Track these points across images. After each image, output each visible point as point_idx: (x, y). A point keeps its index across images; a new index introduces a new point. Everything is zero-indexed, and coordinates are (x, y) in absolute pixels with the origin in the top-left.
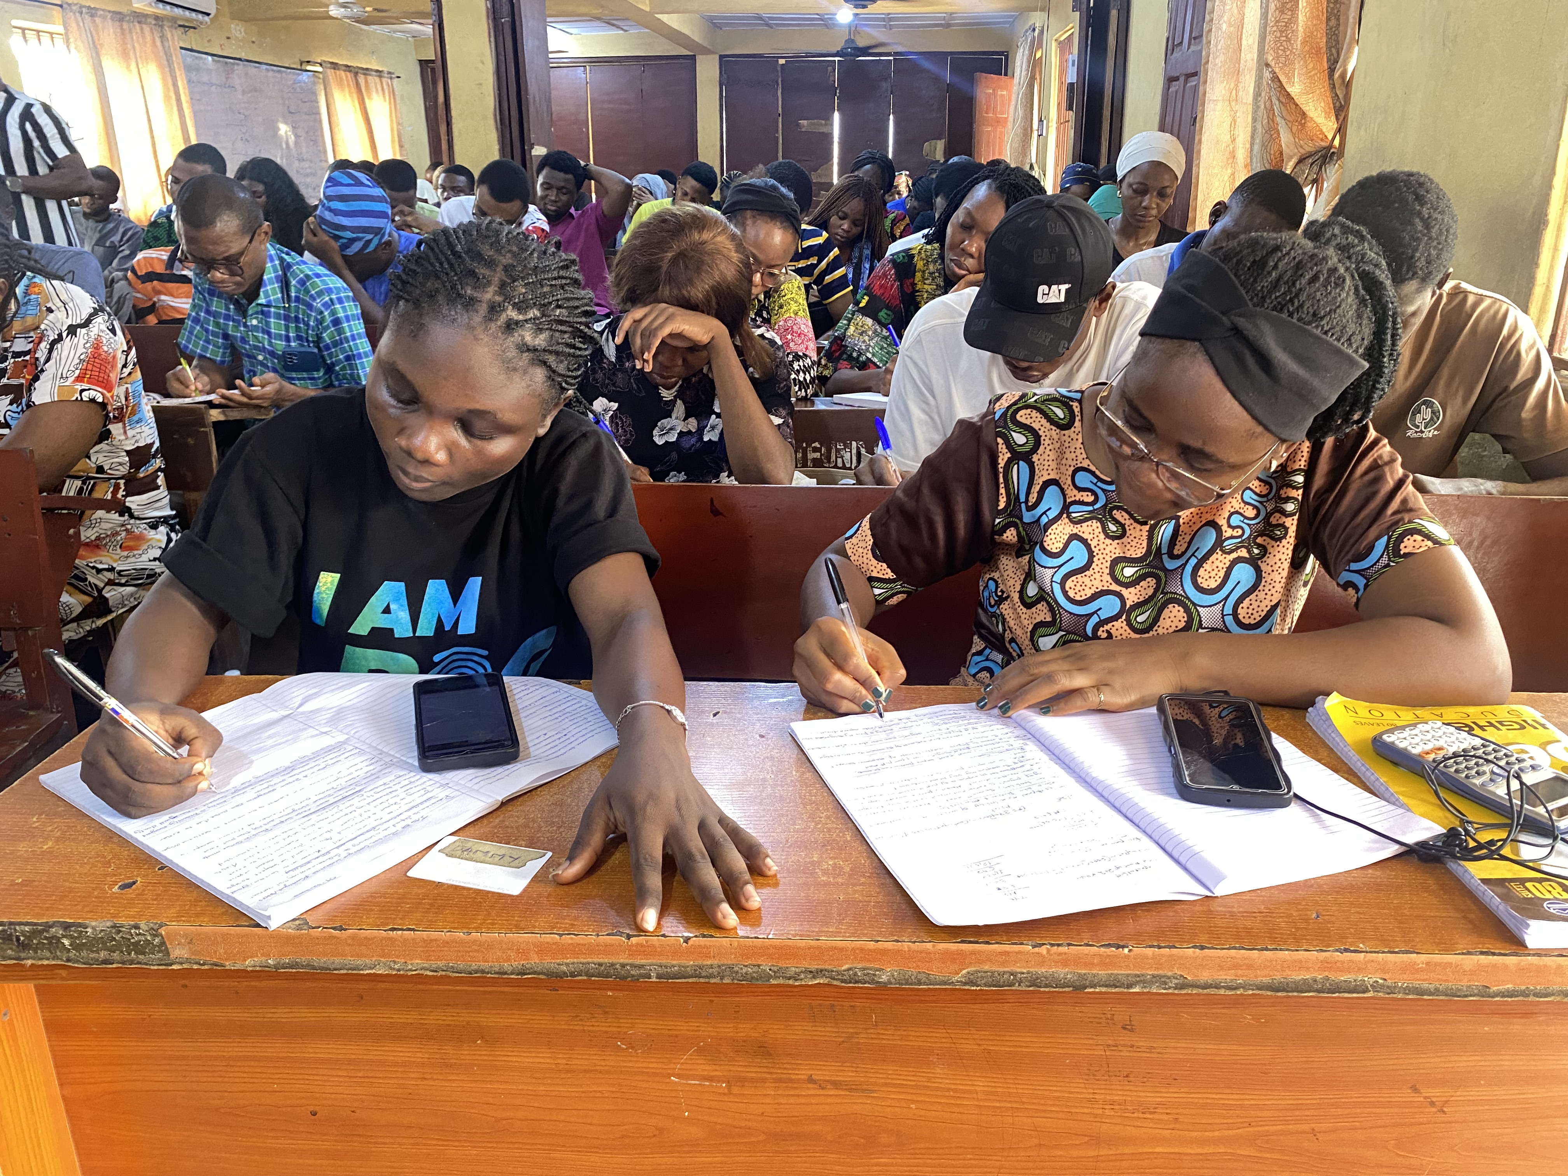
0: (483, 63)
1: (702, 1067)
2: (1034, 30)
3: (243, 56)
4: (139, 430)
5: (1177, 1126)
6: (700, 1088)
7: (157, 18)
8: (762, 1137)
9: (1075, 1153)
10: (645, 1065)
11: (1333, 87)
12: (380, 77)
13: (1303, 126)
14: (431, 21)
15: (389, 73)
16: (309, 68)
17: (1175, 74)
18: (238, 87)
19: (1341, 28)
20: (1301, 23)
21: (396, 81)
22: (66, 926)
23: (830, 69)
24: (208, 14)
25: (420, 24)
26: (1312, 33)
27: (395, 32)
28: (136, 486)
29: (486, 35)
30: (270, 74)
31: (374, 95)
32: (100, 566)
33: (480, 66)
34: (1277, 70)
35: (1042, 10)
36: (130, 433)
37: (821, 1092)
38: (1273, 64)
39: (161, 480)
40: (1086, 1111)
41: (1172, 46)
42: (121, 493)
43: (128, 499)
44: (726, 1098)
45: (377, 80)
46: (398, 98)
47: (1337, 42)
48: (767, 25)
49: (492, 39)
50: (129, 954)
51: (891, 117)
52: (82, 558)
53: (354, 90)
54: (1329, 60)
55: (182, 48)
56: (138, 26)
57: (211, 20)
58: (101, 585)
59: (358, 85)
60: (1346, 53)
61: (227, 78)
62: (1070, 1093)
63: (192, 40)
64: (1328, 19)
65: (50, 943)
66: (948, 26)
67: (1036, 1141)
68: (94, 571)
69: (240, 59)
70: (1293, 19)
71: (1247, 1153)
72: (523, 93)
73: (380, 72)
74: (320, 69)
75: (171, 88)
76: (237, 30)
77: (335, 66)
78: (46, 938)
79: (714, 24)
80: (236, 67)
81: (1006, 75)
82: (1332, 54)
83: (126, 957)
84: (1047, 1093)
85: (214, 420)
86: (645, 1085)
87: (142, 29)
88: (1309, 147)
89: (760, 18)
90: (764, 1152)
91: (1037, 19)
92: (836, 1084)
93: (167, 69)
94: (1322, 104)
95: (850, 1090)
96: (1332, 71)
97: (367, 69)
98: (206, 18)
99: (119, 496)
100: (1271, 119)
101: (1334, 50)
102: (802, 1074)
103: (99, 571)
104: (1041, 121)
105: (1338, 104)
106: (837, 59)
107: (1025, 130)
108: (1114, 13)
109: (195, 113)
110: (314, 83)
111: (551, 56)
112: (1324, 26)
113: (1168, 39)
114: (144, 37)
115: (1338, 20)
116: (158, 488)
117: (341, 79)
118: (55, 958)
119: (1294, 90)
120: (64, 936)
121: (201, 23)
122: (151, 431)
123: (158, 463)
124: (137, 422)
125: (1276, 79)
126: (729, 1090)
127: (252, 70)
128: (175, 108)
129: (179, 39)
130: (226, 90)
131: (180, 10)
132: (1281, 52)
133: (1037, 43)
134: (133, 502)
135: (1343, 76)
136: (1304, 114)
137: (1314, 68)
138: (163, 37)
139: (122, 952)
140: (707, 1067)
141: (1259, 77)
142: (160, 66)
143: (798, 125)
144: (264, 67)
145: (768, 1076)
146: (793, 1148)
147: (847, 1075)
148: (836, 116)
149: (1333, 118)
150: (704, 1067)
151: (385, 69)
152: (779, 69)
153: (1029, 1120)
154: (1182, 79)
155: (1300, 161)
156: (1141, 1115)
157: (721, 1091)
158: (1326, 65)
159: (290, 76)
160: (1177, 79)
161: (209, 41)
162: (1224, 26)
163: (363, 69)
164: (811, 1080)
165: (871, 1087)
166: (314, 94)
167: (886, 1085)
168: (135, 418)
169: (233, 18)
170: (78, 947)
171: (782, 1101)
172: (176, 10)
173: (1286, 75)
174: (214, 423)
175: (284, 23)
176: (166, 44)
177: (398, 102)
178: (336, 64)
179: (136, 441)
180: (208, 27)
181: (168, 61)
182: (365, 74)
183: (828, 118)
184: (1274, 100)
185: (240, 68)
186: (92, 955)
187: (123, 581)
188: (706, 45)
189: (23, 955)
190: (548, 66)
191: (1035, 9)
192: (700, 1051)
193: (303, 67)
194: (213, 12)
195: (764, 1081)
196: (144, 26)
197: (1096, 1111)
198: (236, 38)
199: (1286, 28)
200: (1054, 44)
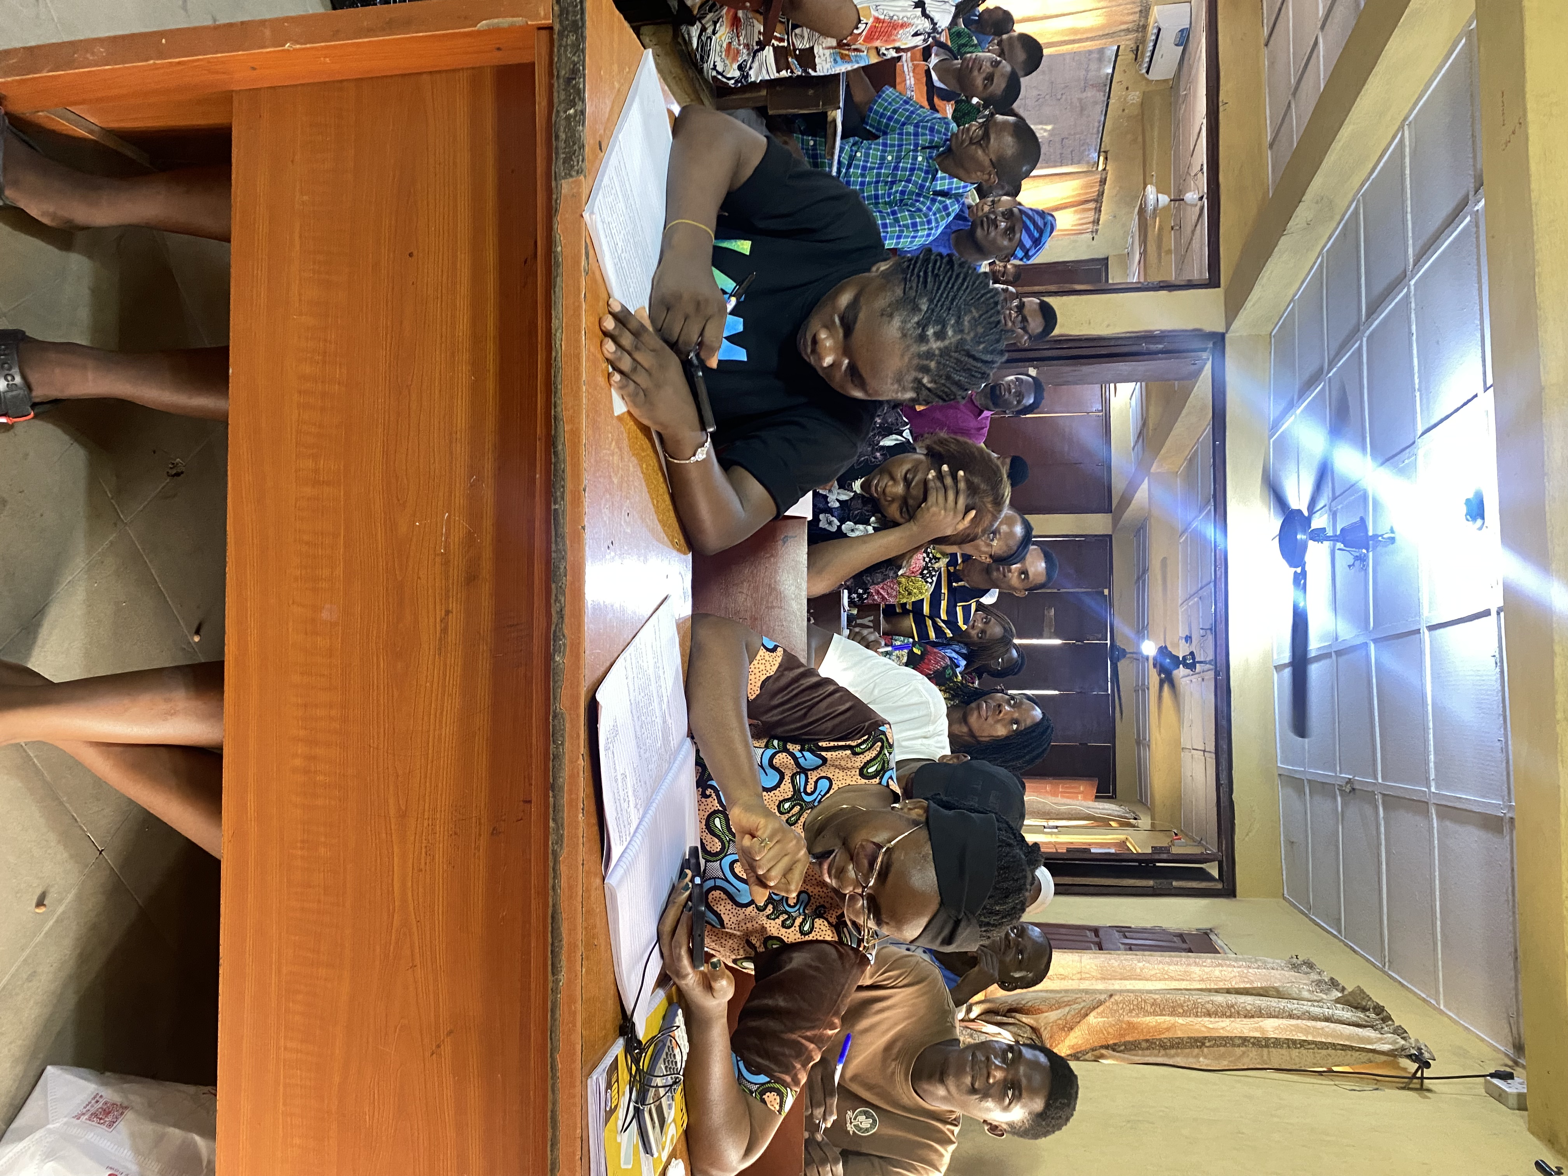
0: (1108, 326)
1: (457, 536)
2: (1135, 819)
3: (1112, 101)
4: (828, 60)
5: (415, 871)
6: (439, 533)
7: (1145, 27)
8: (399, 578)
9: (391, 801)
10: (457, 495)
11: (1093, 1050)
12: (1093, 222)
13: (1063, 1029)
14: (1142, 280)
15: (1097, 231)
16: (1102, 159)
17: (1101, 933)
18: (1085, 94)
19: (1140, 1052)
20: (1144, 1019)
21: (1090, 236)
22: (583, 112)
23: (1100, 636)
24: (1147, 72)
25: (1140, 262)
26: (1136, 1029)
27: (1132, 237)
28: (781, 56)
29: (1130, 330)
30: (1096, 124)
31: (1078, 216)
32: (718, 25)
33: (1106, 323)
34: (1107, 1004)
35: (1153, 825)
36: (827, 52)
37: (438, 620)
38: (1112, 1000)
39: (784, 74)
40: (427, 805)
41: (1124, 931)
42: (776, 43)
43: (771, 48)
44: (431, 552)
45: (1091, 219)
46: (1075, 237)
47: (1131, 1050)
48: (1138, 579)
49: (1128, 335)
50: (563, 153)
51: (1057, 692)
52: (728, 11)
53: (1083, 198)
54: (1115, 1044)
55: (1119, 47)
56: (1138, 9)
57: (1143, 74)
58: (703, 22)
59: (1087, 202)
60: (1120, 1057)
61: (1092, 85)
62: (441, 795)
63: (1126, 57)
64: (1147, 1041)
65: (571, 101)
66: (1138, 743)
67: (400, 773)
68: (716, 19)
69: (1109, 97)
70: (1148, 1014)
71: (395, 922)
72: (1082, 361)
73: (1098, 223)
74: (1101, 167)
75: (1085, 36)
76: (1134, 97)
77: (1103, 182)
78: (574, 98)
79: (1140, 530)
80: (1102, 94)
81: (1097, 797)
82: (1119, 1046)
83: (561, 151)
84: (441, 778)
85: (829, 113)
86: (441, 494)
87: (1135, 13)
88: (1045, 1035)
89: (1145, 571)
90: (388, 579)
91: (1145, 822)
92: (445, 630)
93: (1101, 33)
94: (1080, 1042)
95: (440, 639)
96: (1107, 1047)
97: (1100, 211)
98: (1144, 71)
99: (773, 41)
100: (1068, 1004)
101: (1122, 1048)
102: (453, 606)
103: (715, 23)
104: (1057, 827)
105: (1080, 1055)
106: (1108, 642)
107: (1048, 814)
108: (1151, 883)
109: (1062, 55)
110: (1088, 163)
111: (1112, 385)
112: (1142, 1038)
113: (1130, 927)
114: (1128, 14)
115: (1147, 1049)
116: (778, 71)
117: (1092, 187)
118: (560, 103)
119: (1093, 1019)
120: (576, 111)
121: (1140, 65)
122: (825, 71)
123: (798, 72)
124: (835, 60)
125: (1100, 1003)
126: (438, 555)
127: (1100, 108)
128: (1067, 38)
129: (1127, 46)
130: (1083, 83)
131: (1151, 48)
132: (1121, 1006)
133: (1125, 824)
134: (768, 52)
135: (1102, 1056)
136: (1072, 1029)
137: (1108, 1033)
138: (1128, 31)
139: (565, 148)
140: (457, 540)
141: (1101, 992)
142: (1103, 27)
143: (1050, 607)
144: (1103, 119)
145: (451, 582)
146: (391, 600)
147: (453, 636)
148: (1057, 642)
149: (1069, 1052)
150: (458, 535)
151: (1100, 227)
152: (1100, 589)
153: (418, 767)
154: (1097, 940)
155: (1034, 1029)
156: (423, 845)
157: (437, 548)
158: (1111, 1042)
159: (1095, 141)
160: (1097, 935)
161: (1125, 72)
162: (1141, 965)
163: (1101, 207)
164: (448, 612)
165: (443, 654)
166: (1079, 162)
167: (445, 665)
168: (838, 59)
169: (1144, 93)
170: (568, 118)
171: (430, 591)
172: (1152, 44)
173: (1103, 1012)
174: (826, 113)
175: (1140, 139)
176: (1122, 34)
177: (1072, 237)
178: (1105, 184)
179: (819, 57)
180: (1137, 72)
181: (1107, 34)
182: (1096, 208)
183: (1057, 635)
184: (1083, 1004)
185: (1101, 97)
186: (562, 129)
187: (703, 38)
188: (1121, 522)
189: (561, 81)
190: (1104, 383)
191: (1153, 818)
192: (470, 534)
193: (1102, 154)
194: (1150, 77)
195: (447, 579)
196: (1138, 15)
197: (426, 813)
198: (1127, 96)
199: (1140, 1009)
200: (1123, 837)
